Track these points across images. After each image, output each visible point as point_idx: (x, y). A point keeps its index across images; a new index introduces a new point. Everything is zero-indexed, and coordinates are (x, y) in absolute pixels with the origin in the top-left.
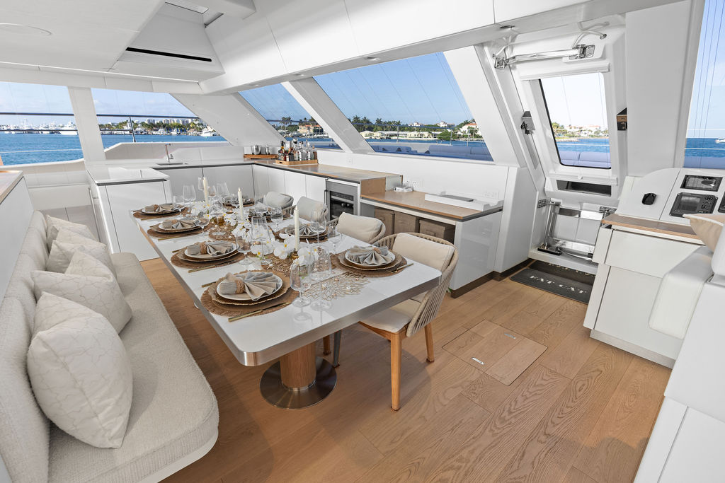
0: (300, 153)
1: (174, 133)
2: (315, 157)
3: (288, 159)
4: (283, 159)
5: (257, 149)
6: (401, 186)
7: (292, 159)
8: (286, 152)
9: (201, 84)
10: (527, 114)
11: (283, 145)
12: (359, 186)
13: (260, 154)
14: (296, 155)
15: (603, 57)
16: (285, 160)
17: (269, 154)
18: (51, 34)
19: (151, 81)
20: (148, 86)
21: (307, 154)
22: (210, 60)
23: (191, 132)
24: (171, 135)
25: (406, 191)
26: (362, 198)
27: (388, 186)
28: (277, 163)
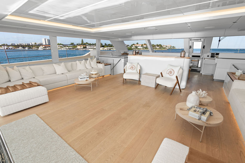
1: (27, 49)
23: (34, 48)
24: (25, 49)
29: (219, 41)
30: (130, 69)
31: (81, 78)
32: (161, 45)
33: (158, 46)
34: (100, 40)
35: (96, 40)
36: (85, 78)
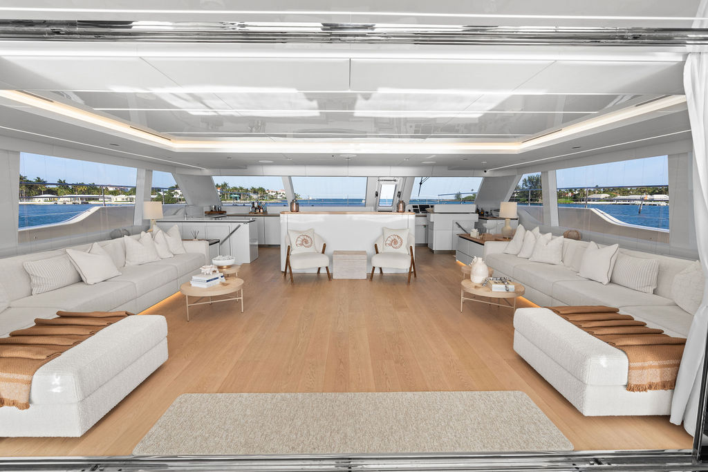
29: (421, 184)
30: (302, 244)
31: (207, 281)
32: (262, 190)
33: (255, 191)
34: (152, 171)
35: (136, 169)
36: (217, 278)
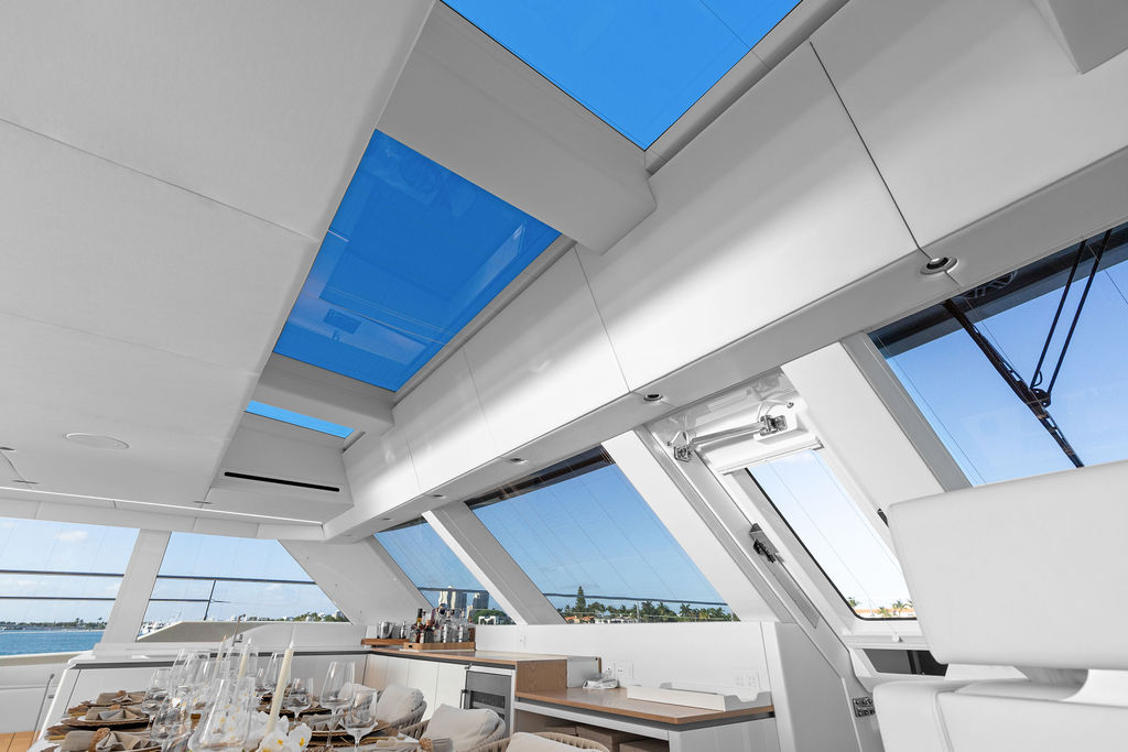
0: (445, 629)
2: (471, 636)
3: (422, 639)
4: (414, 640)
5: (386, 629)
6: (598, 676)
7: (430, 639)
8: (422, 627)
9: (326, 527)
10: (755, 528)
11: (420, 616)
12: (512, 673)
13: (390, 637)
14: (438, 633)
15: (801, 429)
16: (418, 641)
17: (404, 637)
18: (128, 446)
19: (258, 523)
20: (251, 528)
21: (458, 632)
22: (337, 490)
25: (602, 686)
26: (519, 699)
27: (573, 677)
28: (405, 650)
